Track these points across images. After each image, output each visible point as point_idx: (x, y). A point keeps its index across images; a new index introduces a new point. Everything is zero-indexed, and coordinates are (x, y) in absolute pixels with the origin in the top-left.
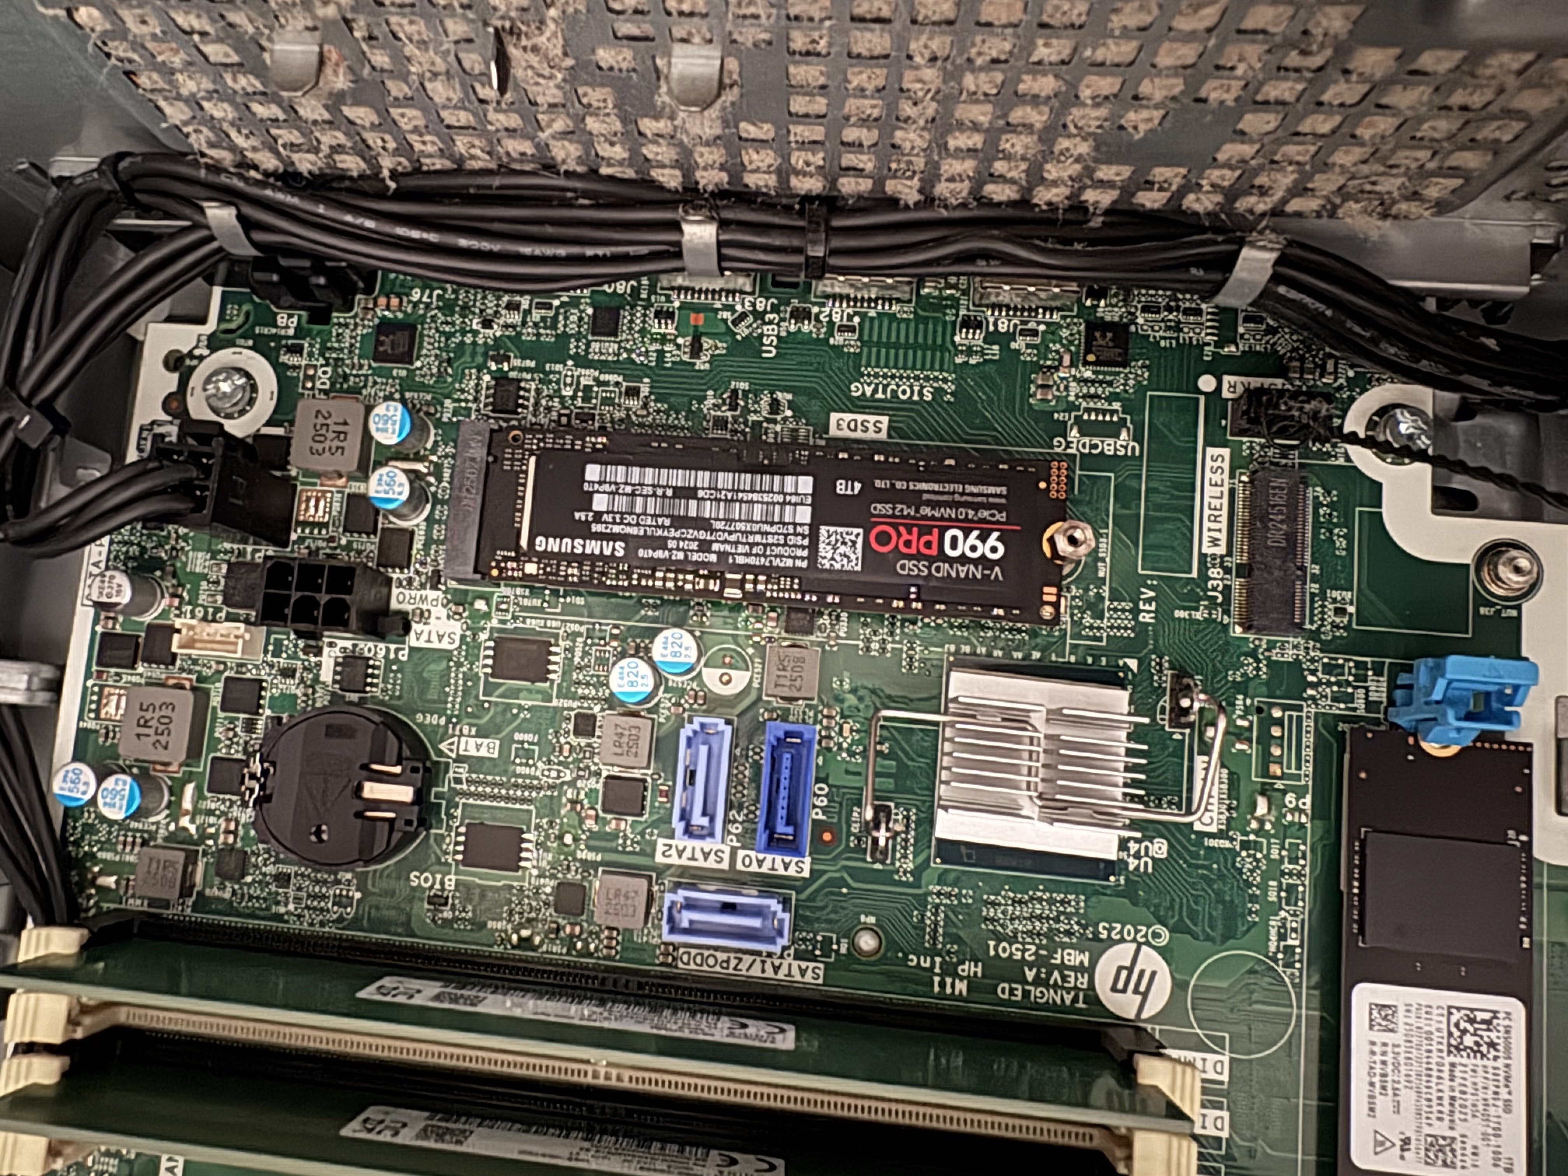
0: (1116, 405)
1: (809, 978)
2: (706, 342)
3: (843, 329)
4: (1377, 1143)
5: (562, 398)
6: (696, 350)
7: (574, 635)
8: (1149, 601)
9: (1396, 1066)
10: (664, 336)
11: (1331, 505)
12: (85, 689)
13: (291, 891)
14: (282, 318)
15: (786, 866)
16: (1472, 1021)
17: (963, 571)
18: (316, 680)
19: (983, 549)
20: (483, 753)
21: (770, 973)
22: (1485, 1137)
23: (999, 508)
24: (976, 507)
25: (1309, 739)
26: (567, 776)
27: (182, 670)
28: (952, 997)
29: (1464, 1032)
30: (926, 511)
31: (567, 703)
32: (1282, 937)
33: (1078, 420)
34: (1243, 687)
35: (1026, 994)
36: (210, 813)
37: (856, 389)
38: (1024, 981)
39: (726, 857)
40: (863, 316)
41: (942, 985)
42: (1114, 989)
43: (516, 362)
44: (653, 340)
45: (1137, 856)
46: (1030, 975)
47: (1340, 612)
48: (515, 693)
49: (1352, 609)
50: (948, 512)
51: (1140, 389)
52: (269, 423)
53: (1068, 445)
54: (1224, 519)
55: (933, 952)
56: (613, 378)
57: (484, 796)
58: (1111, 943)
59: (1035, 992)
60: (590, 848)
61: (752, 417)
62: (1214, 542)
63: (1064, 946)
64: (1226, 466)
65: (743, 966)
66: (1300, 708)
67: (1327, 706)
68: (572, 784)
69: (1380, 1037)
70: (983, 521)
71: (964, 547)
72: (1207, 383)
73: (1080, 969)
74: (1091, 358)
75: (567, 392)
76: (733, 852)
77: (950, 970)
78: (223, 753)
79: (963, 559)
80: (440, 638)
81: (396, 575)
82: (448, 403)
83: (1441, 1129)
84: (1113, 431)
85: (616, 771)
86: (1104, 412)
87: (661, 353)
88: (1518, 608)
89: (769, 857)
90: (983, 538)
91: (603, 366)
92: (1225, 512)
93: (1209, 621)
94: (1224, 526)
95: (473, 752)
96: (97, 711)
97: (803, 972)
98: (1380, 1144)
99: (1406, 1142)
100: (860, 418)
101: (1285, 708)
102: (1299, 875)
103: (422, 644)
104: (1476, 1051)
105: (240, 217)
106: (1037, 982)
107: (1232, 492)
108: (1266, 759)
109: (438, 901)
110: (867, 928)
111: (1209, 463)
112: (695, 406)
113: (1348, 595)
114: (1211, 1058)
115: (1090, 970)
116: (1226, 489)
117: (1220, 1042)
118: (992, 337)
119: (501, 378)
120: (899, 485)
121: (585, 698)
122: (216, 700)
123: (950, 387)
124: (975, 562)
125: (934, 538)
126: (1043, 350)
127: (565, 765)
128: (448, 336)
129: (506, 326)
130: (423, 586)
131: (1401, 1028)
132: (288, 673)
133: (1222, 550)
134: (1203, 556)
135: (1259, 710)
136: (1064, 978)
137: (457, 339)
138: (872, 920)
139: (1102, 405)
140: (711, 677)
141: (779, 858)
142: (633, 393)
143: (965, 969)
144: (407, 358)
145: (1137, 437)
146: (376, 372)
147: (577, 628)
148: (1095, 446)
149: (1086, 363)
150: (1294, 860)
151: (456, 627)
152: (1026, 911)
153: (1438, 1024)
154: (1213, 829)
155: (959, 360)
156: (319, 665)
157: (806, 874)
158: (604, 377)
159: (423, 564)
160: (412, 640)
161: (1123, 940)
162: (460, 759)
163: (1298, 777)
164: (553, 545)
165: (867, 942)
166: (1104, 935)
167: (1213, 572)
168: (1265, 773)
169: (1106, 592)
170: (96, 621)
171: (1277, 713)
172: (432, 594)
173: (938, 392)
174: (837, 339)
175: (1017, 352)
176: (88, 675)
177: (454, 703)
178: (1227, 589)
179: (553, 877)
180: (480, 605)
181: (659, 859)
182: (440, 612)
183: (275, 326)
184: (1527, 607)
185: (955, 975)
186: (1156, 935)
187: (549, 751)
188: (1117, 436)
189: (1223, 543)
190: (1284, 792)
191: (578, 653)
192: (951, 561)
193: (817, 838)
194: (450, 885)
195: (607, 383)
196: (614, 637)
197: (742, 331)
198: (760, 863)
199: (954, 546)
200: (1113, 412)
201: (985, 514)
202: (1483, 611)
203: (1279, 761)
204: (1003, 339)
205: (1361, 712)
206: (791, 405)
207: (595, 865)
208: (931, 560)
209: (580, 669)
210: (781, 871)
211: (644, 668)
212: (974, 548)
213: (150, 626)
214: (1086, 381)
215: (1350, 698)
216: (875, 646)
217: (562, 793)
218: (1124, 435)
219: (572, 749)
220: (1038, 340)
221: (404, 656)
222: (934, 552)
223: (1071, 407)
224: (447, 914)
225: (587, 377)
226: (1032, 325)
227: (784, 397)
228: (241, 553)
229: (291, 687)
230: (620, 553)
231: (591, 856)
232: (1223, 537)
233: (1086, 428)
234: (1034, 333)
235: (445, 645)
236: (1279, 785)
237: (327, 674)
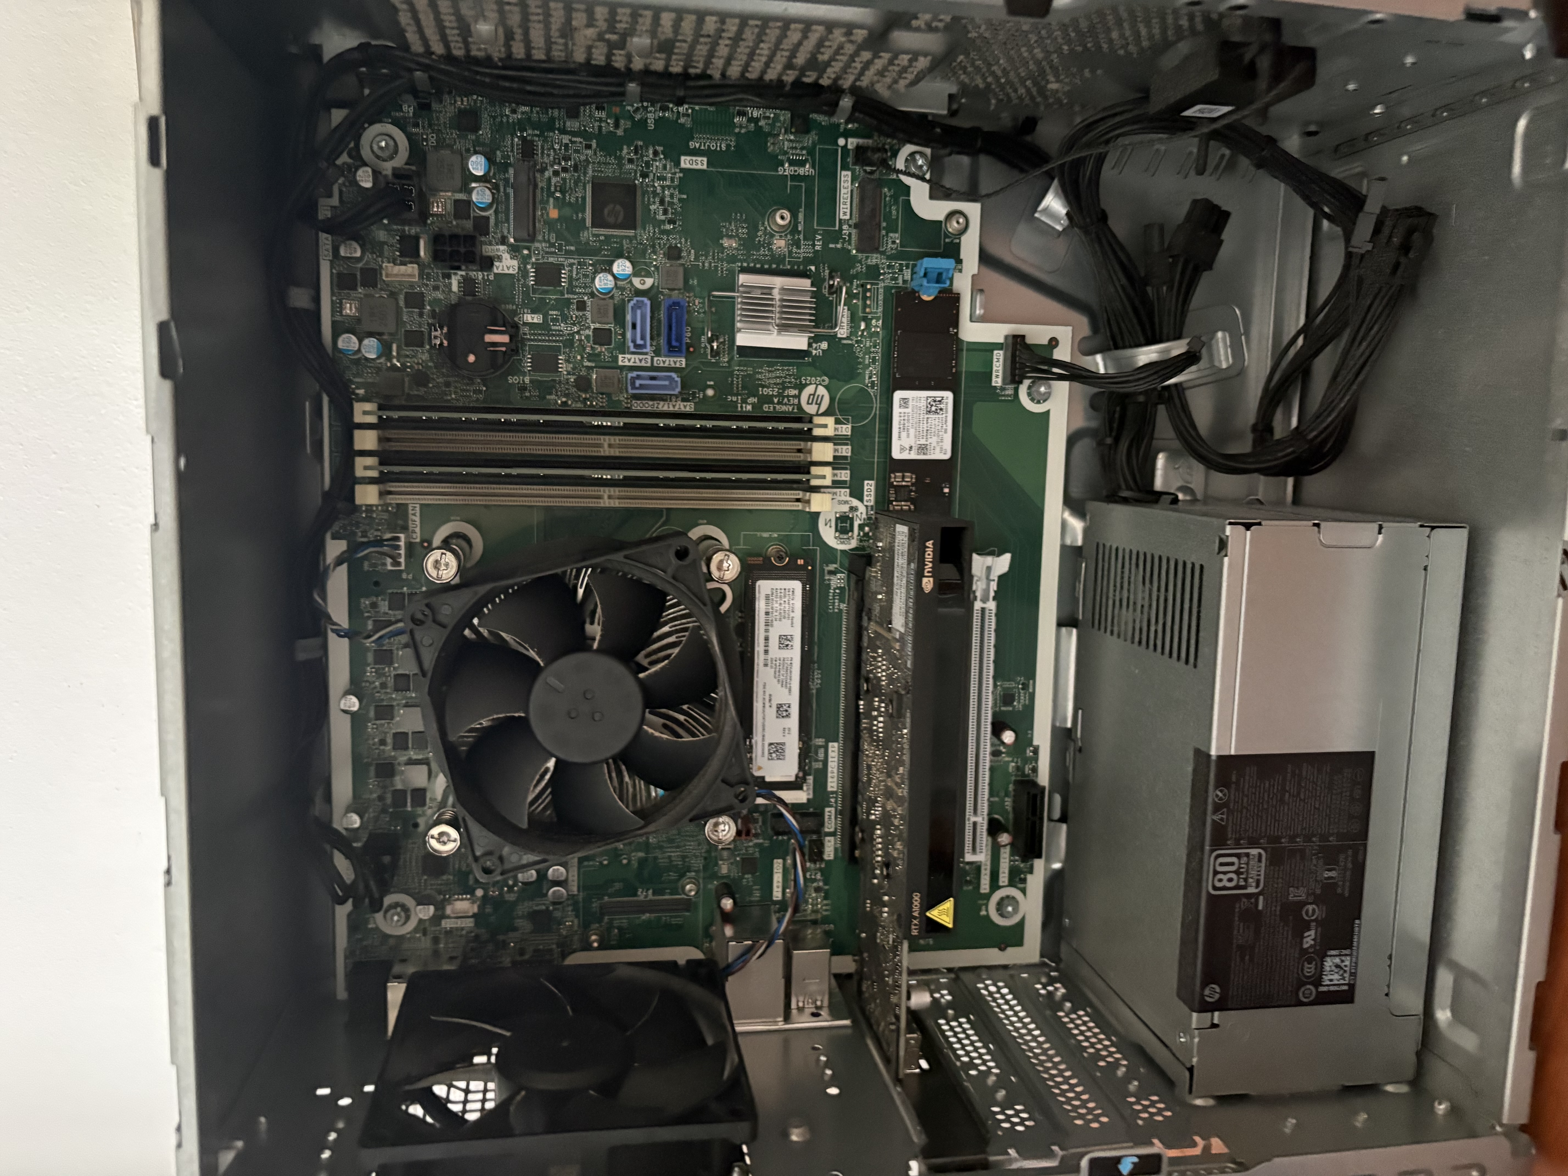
0: (804, 152)
1: (688, 409)
2: (622, 122)
3: (684, 115)
5: (554, 149)
6: (617, 126)
7: (571, 265)
8: (819, 240)
9: (908, 421)
10: (600, 118)
11: (891, 196)
12: (332, 301)
13: (452, 389)
14: (405, 108)
15: (675, 363)
16: (935, 401)
18: (450, 290)
20: (535, 321)
21: (671, 408)
22: (937, 443)
25: (881, 297)
26: (576, 329)
27: (381, 289)
28: (746, 412)
29: (932, 406)
31: (571, 296)
32: (870, 377)
33: (789, 160)
34: (856, 276)
35: (774, 408)
36: (407, 356)
37: (692, 145)
38: (773, 403)
39: (649, 361)
40: (693, 109)
41: (742, 407)
42: (808, 403)
43: (530, 132)
44: (596, 121)
45: (816, 349)
46: (776, 400)
47: (894, 242)
48: (546, 292)
49: (898, 241)
51: (814, 145)
52: (406, 164)
53: (785, 170)
54: (849, 204)
55: (737, 395)
56: (578, 139)
57: (540, 341)
58: (806, 385)
59: (778, 407)
60: (589, 361)
61: (645, 159)
62: (845, 213)
63: (789, 388)
64: (849, 179)
65: (660, 406)
66: (877, 284)
67: (888, 283)
68: (578, 332)
69: (903, 410)
72: (841, 142)
73: (794, 396)
74: (793, 130)
75: (557, 147)
76: (652, 358)
77: (744, 401)
78: (408, 328)
80: (508, 268)
81: (483, 239)
82: (498, 153)
83: (923, 442)
84: (802, 164)
85: (598, 325)
86: (799, 155)
87: (600, 127)
88: (960, 239)
89: (668, 359)
91: (573, 134)
92: (849, 200)
93: (843, 248)
94: (849, 206)
95: (530, 321)
96: (341, 312)
97: (685, 407)
98: (902, 449)
99: (911, 447)
100: (694, 158)
101: (872, 284)
102: (877, 352)
103: (500, 271)
104: (936, 412)
106: (779, 403)
107: (852, 191)
108: (865, 306)
109: (523, 388)
110: (710, 387)
111: (843, 179)
112: (618, 153)
113: (897, 235)
114: (844, 426)
115: (798, 397)
116: (849, 189)
117: (847, 420)
118: (751, 120)
119: (523, 139)
121: (580, 293)
122: (402, 303)
123: (733, 144)
126: (772, 126)
127: (574, 324)
128: (494, 118)
129: (523, 113)
130: (497, 244)
131: (910, 406)
132: (436, 288)
133: (848, 217)
134: (840, 220)
135: (862, 286)
136: (789, 401)
137: (498, 120)
138: (712, 383)
139: (798, 151)
140: (636, 282)
141: (672, 359)
142: (588, 147)
143: (752, 400)
144: (476, 129)
145: (813, 167)
146: (459, 137)
147: (572, 261)
148: (795, 171)
149: (791, 133)
150: (875, 347)
151: (515, 263)
152: (774, 375)
153: (923, 404)
154: (844, 336)
155: (737, 130)
156: (450, 284)
157: (684, 366)
158: (574, 139)
159: (495, 233)
160: (495, 271)
161: (811, 384)
162: (525, 324)
163: (876, 313)
165: (710, 392)
166: (804, 382)
167: (845, 227)
168: (864, 312)
169: (801, 237)
170: (332, 267)
171: (869, 287)
172: (502, 248)
173: (728, 146)
174: (682, 120)
175: (761, 127)
176: (333, 294)
177: (518, 299)
178: (850, 234)
179: (574, 374)
180: (526, 252)
181: (620, 363)
182: (506, 256)
183: (401, 110)
184: (962, 238)
185: (746, 403)
186: (823, 381)
187: (565, 318)
188: (804, 166)
189: (848, 214)
190: (871, 319)
191: (575, 273)
193: (688, 349)
194: (527, 380)
195: (575, 142)
196: (590, 265)
197: (638, 117)
198: (664, 362)
200: (803, 155)
202: (947, 240)
203: (869, 306)
204: (756, 120)
205: (901, 284)
206: (663, 153)
207: (592, 368)
209: (577, 280)
210: (673, 365)
211: (609, 277)
213: (361, 269)
214: (791, 141)
215: (896, 279)
216: (707, 265)
217: (574, 337)
218: (807, 166)
219: (577, 317)
220: (770, 121)
221: (491, 277)
223: (786, 153)
224: (527, 394)
225: (566, 139)
226: (768, 114)
227: (660, 149)
228: (404, 231)
229: (439, 295)
231: (589, 364)
232: (848, 211)
233: (792, 163)
234: (768, 118)
235: (511, 271)
236: (870, 317)
237: (455, 288)
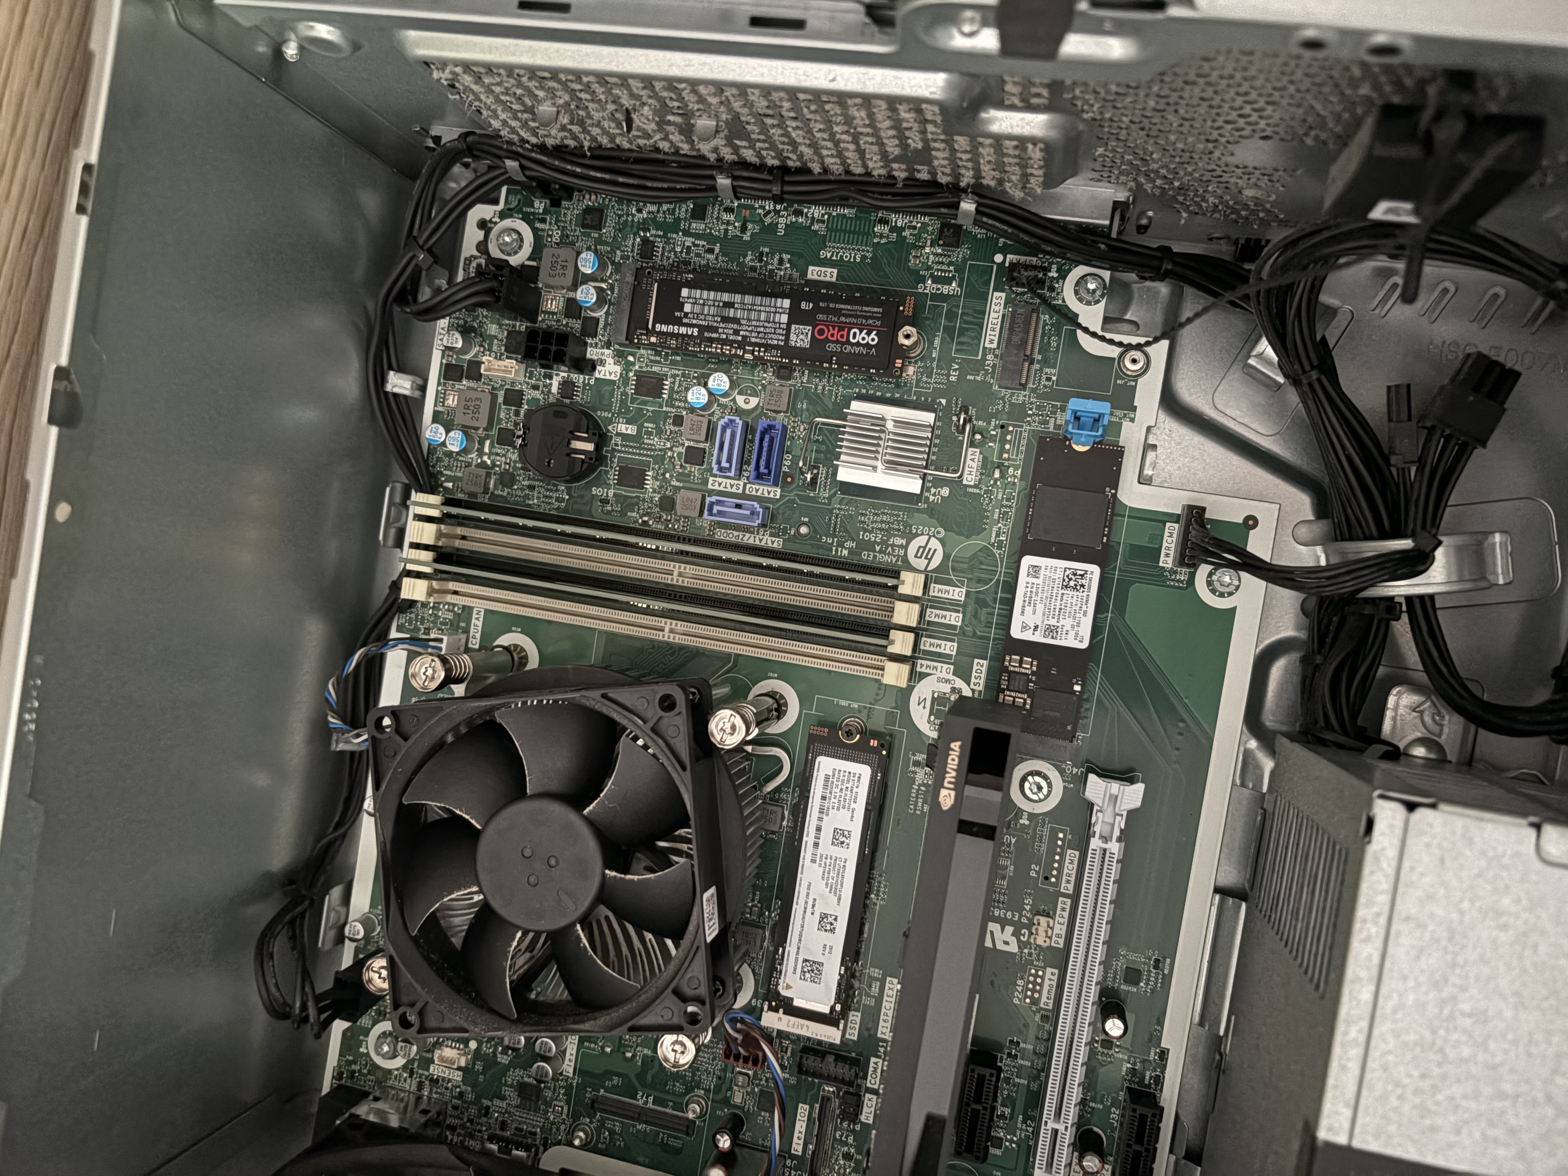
0: (952, 268)
1: (775, 545)
2: (750, 226)
3: (819, 221)
4: (1023, 627)
5: (675, 252)
6: (744, 229)
7: (674, 376)
8: (955, 370)
9: (1037, 594)
10: (728, 221)
11: (1052, 324)
12: (437, 391)
13: (536, 494)
14: (537, 204)
15: (769, 493)
16: (1075, 575)
17: (857, 350)
18: (550, 391)
19: (868, 339)
20: (629, 432)
21: (757, 542)
22: (1073, 626)
23: (878, 319)
24: (867, 318)
25: (1024, 442)
26: (668, 445)
27: (484, 383)
28: (841, 557)
29: (1071, 579)
30: (843, 319)
31: (670, 409)
32: (998, 535)
33: (932, 275)
34: (995, 416)
35: (875, 557)
36: (497, 454)
37: (823, 254)
38: (874, 551)
39: (741, 487)
40: (830, 215)
41: (837, 551)
42: (916, 556)
43: (653, 232)
44: (723, 223)
45: (934, 495)
46: (878, 548)
47: (1049, 379)
48: (645, 403)
49: (1054, 378)
50: (853, 320)
51: (965, 260)
52: (529, 259)
53: (925, 288)
54: (998, 330)
55: (834, 536)
56: (702, 243)
57: (628, 453)
58: (917, 535)
59: (879, 556)
60: (678, 480)
61: (770, 267)
62: (991, 341)
63: (895, 536)
64: (1002, 302)
65: (745, 539)
66: (1022, 427)
67: (1035, 426)
68: (671, 449)
69: (1031, 580)
70: (869, 325)
71: (859, 338)
72: (998, 258)
73: (901, 546)
74: (941, 242)
75: (678, 249)
76: (745, 485)
77: (841, 545)
78: (504, 425)
79: (858, 344)
80: (610, 374)
81: (589, 341)
82: (618, 252)
83: (1053, 622)
84: (948, 281)
85: (692, 444)
86: (945, 271)
87: (726, 231)
88: (1136, 381)
89: (761, 488)
90: (868, 334)
91: (697, 236)
92: (998, 327)
93: (983, 382)
94: (997, 333)
95: (624, 431)
96: (443, 403)
97: (773, 542)
98: (1025, 627)
99: (1036, 627)
100: (823, 269)
101: (1014, 426)
102: (1010, 507)
103: (601, 376)
104: (1075, 588)
105: (522, 166)
106: (880, 552)
107: (1003, 316)
108: (1002, 450)
109: (605, 501)
110: (804, 523)
111: (994, 300)
112: (742, 259)
113: (1054, 371)
114: (957, 590)
115: (906, 547)
116: (1001, 314)
117: (962, 583)
118: (894, 229)
119: (645, 241)
120: (831, 305)
121: (679, 407)
122: (500, 399)
123: (870, 255)
124: (864, 346)
125: (845, 333)
126: (918, 237)
127: (668, 440)
128: (620, 216)
129: (649, 212)
130: (602, 347)
131: (1042, 577)
132: (535, 387)
133: (994, 346)
134: (985, 348)
135: (1002, 427)
136: (893, 550)
137: (624, 218)
138: (807, 519)
139: (944, 267)
140: (740, 400)
141: (766, 488)
142: (711, 251)
143: (848, 544)
144: (598, 227)
145: (960, 285)
146: (583, 234)
147: (677, 372)
148: (938, 289)
149: (939, 245)
150: (1008, 500)
151: (618, 369)
152: (879, 519)
153: (1059, 575)
154: (972, 483)
155: (876, 241)
156: (551, 384)
157: (778, 497)
158: (697, 242)
159: (603, 336)
160: (597, 375)
161: (923, 534)
162: (618, 434)
163: (1016, 460)
164: (664, 328)
165: (804, 530)
166: (914, 531)
167: (989, 357)
168: (1001, 458)
169: (935, 365)
170: (443, 357)
171: (1011, 428)
172: (607, 352)
173: (864, 257)
174: (816, 227)
175: (905, 237)
176: (439, 384)
177: (616, 407)
178: (995, 365)
179: (659, 493)
180: (631, 358)
181: (710, 487)
182: (610, 361)
183: (533, 207)
184: (1140, 381)
185: (843, 547)
186: (938, 533)
187: (660, 432)
188: (950, 284)
189: (996, 342)
190: (1008, 467)
191: (677, 385)
192: (852, 345)
193: (785, 479)
194: (611, 493)
195: (698, 245)
196: (694, 378)
197: (768, 220)
198: (757, 491)
199: (854, 337)
200: (950, 271)
201: (870, 322)
202: (1119, 382)
203: (1008, 452)
204: (899, 230)
205: (1051, 430)
206: (790, 261)
207: (679, 488)
208: (843, 344)
209: (678, 392)
210: (766, 495)
211: (703, 391)
212: (863, 339)
213: (470, 362)
214: (937, 255)
215: (1047, 422)
216: (820, 388)
217: (666, 453)
218: (954, 285)
219: (671, 432)
220: (916, 232)
221: (592, 382)
222: (844, 340)
223: (929, 268)
224: (609, 508)
225: (689, 240)
226: (914, 224)
227: (786, 257)
228: (514, 326)
229: (537, 394)
230: (696, 334)
231: (678, 484)
232: (996, 339)
233: (936, 280)
234: (915, 228)
235: (612, 378)
236: (1006, 463)
237: (555, 389)
